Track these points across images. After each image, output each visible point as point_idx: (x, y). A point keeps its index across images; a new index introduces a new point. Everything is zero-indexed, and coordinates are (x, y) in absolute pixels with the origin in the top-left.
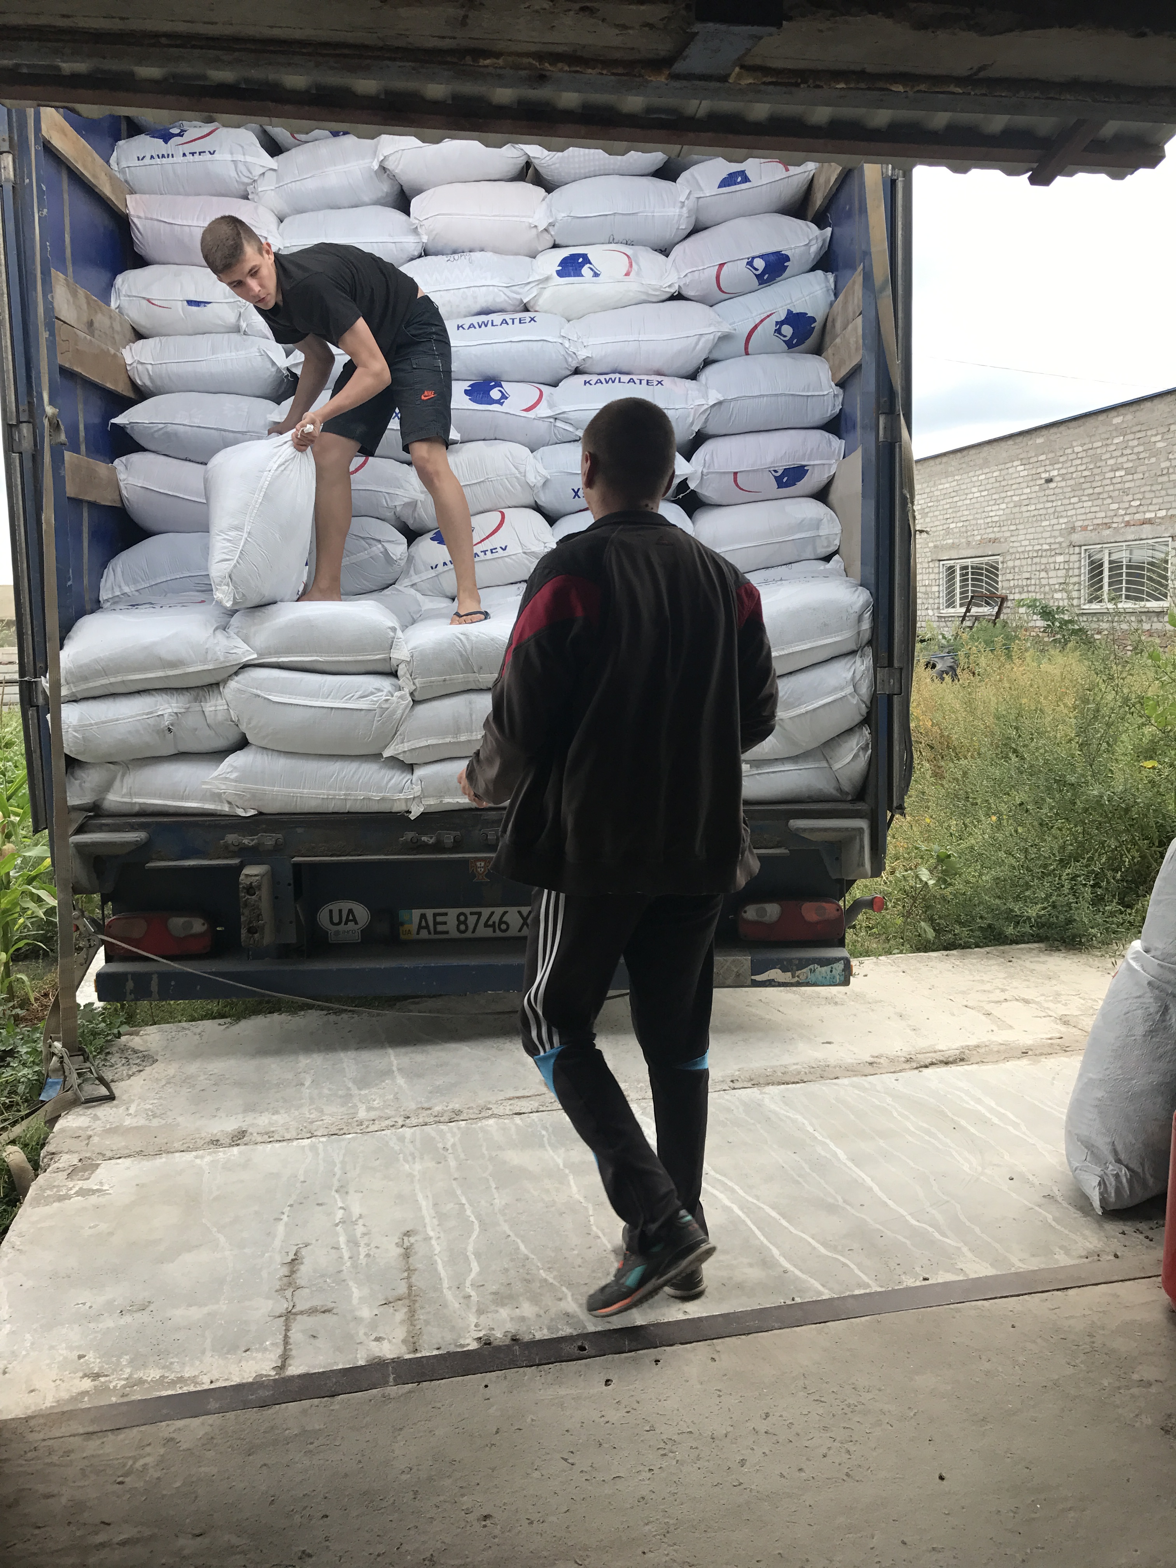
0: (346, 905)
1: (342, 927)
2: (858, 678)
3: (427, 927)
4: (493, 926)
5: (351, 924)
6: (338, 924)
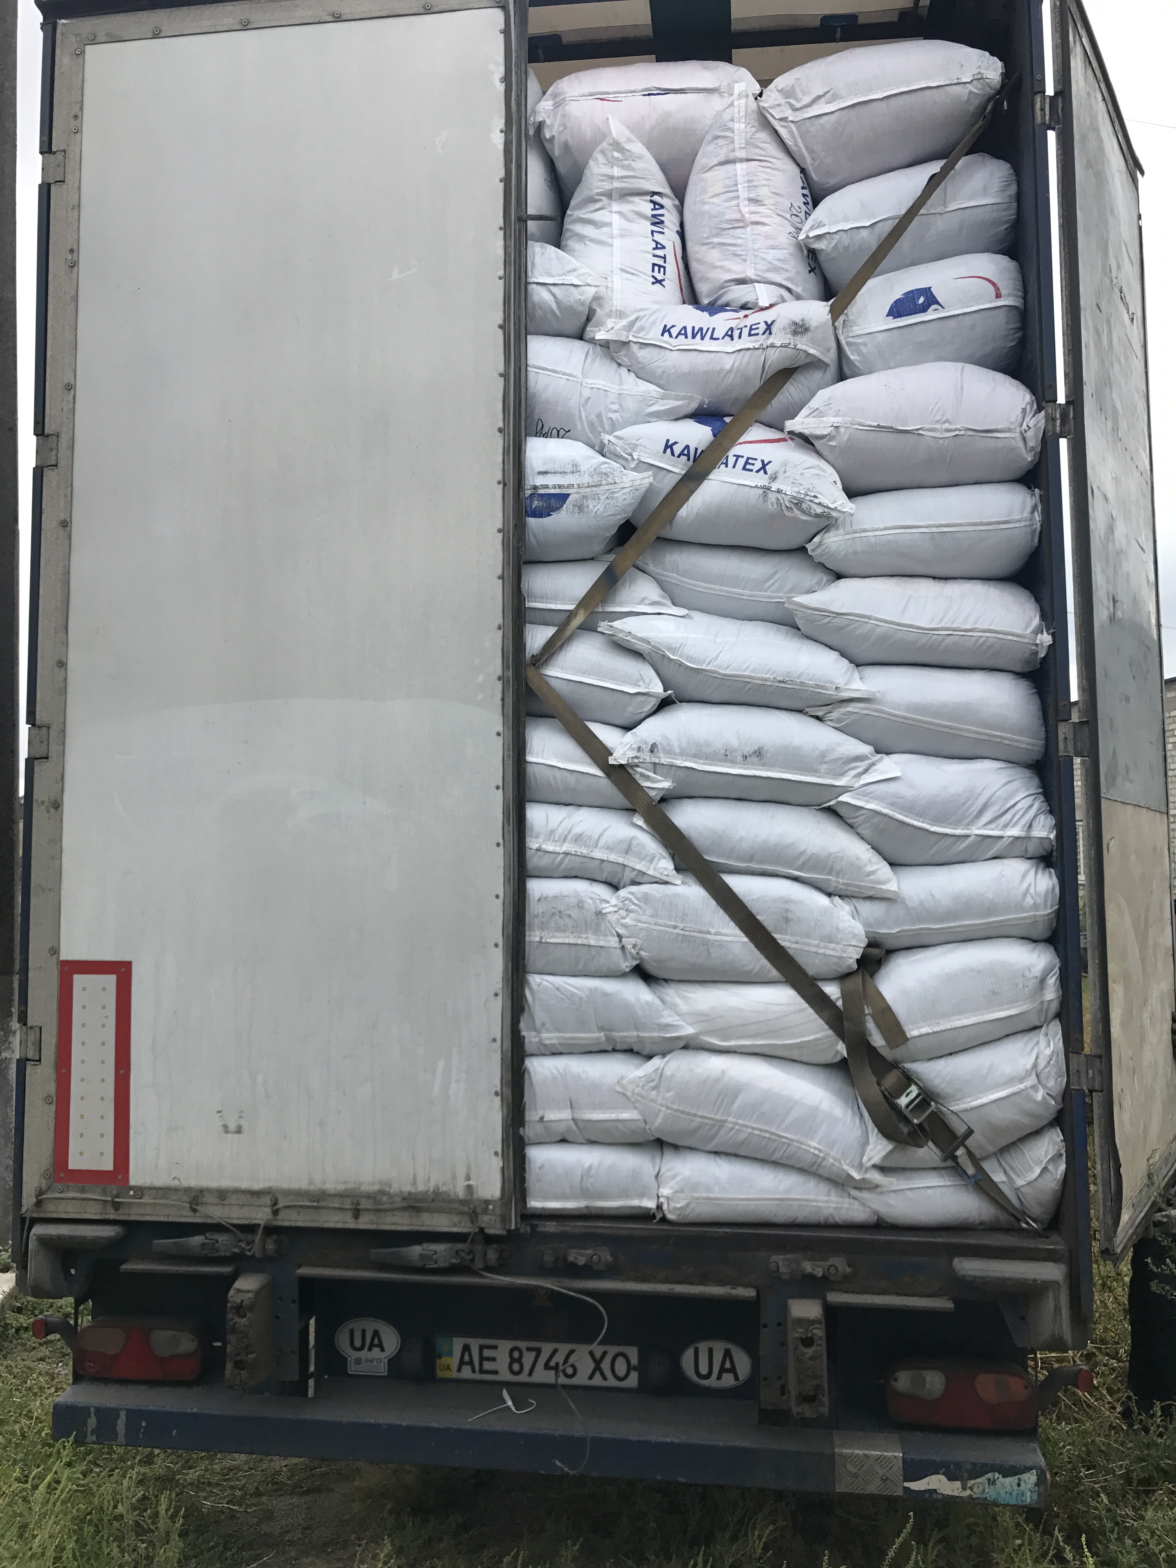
0: (371, 1325)
1: (364, 1354)
2: (1042, 1063)
3: (471, 1363)
4: (556, 1368)
5: (376, 1350)
6: (361, 1348)
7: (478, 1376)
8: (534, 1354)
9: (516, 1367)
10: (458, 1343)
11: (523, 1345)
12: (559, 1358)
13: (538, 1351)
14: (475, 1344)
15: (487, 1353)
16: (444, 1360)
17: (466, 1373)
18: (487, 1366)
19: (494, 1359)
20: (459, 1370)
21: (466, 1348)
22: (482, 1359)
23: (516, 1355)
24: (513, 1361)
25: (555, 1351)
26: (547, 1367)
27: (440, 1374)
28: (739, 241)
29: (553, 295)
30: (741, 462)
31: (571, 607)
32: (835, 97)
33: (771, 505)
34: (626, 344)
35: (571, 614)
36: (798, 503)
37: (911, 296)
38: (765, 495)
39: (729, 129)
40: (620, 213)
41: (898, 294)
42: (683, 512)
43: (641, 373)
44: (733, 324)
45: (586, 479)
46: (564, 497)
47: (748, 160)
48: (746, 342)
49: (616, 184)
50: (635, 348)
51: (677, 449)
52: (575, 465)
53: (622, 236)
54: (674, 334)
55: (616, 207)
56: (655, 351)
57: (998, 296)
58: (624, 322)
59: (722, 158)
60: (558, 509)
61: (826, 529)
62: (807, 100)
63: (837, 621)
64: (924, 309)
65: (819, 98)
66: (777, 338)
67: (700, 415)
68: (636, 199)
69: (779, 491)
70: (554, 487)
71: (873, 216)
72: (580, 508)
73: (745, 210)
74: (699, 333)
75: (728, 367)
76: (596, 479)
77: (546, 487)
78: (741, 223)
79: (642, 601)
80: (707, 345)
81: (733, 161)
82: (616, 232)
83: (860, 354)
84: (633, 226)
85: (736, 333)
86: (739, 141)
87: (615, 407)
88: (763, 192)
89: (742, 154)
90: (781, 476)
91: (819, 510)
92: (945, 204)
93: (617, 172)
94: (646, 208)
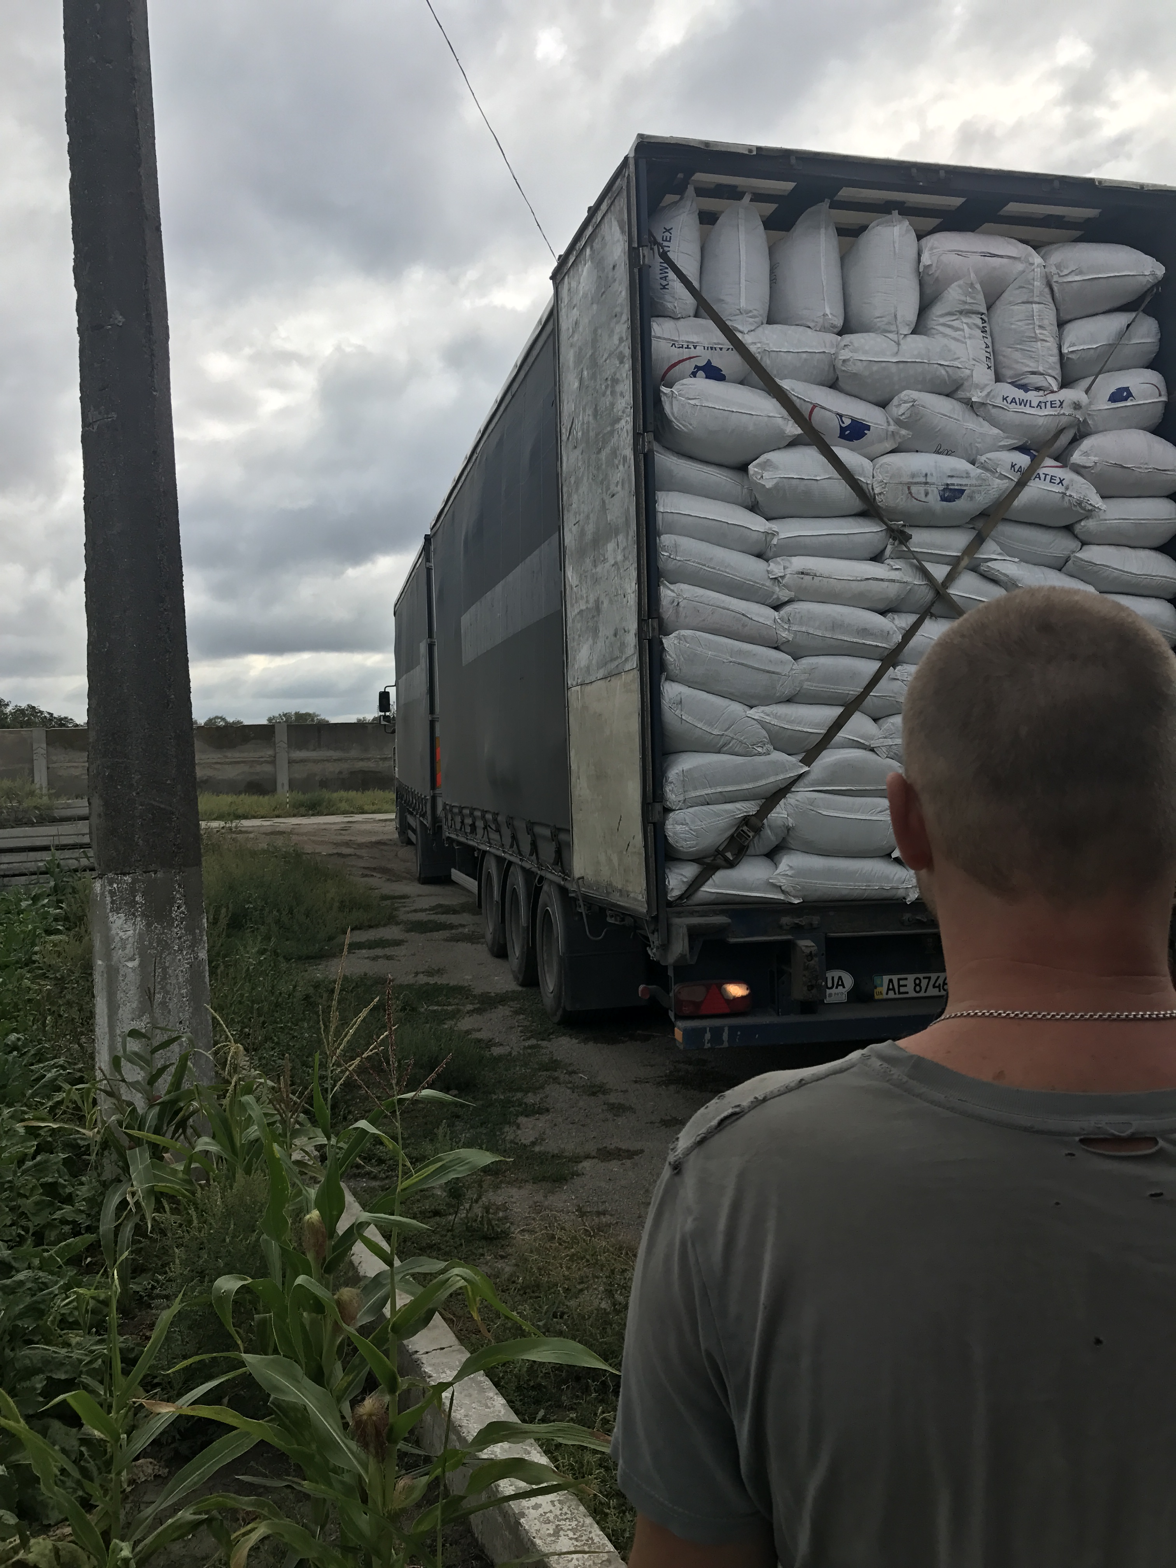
0: (836, 974)
1: (834, 991)
3: (893, 989)
4: (939, 987)
5: (840, 988)
6: (832, 988)
7: (898, 996)
8: (927, 980)
9: (918, 988)
10: (886, 978)
11: (921, 976)
12: (940, 981)
13: (929, 978)
14: (895, 978)
15: (902, 983)
16: (879, 989)
17: (891, 995)
18: (902, 989)
19: (906, 986)
20: (887, 994)
21: (891, 981)
22: (899, 986)
23: (917, 981)
24: (916, 985)
25: (938, 977)
26: (934, 987)
27: (877, 997)
28: (1033, 350)
29: (947, 372)
30: (1048, 478)
31: (959, 554)
32: (1080, 272)
33: (1066, 504)
34: (983, 404)
35: (958, 559)
36: (1080, 503)
37: (1120, 390)
38: (1063, 497)
39: (1031, 284)
40: (967, 324)
41: (1113, 390)
42: (1016, 503)
43: (994, 423)
44: (1042, 399)
45: (974, 482)
46: (962, 492)
47: (1039, 303)
48: (1048, 411)
49: (967, 307)
50: (990, 407)
51: (1017, 468)
52: (967, 473)
53: (970, 338)
54: (1009, 401)
55: (965, 320)
56: (1001, 410)
57: (1160, 395)
58: (985, 393)
59: (1025, 299)
60: (959, 498)
61: (1087, 518)
62: (1066, 272)
63: (1095, 568)
64: (1126, 399)
65: (1073, 271)
66: (1067, 410)
67: (1023, 449)
68: (973, 316)
69: (1070, 496)
70: (958, 485)
71: (1096, 343)
72: (971, 498)
73: (1038, 332)
74: (1023, 403)
75: (1040, 424)
76: (980, 482)
77: (953, 485)
78: (1035, 339)
79: (993, 553)
80: (1028, 410)
81: (1032, 303)
82: (967, 335)
83: (1094, 420)
84: (973, 332)
85: (1043, 405)
86: (1036, 292)
87: (979, 440)
88: (1046, 322)
89: (1036, 299)
90: (1070, 487)
91: (1090, 508)
92: (1129, 340)
93: (969, 300)
94: (979, 322)
